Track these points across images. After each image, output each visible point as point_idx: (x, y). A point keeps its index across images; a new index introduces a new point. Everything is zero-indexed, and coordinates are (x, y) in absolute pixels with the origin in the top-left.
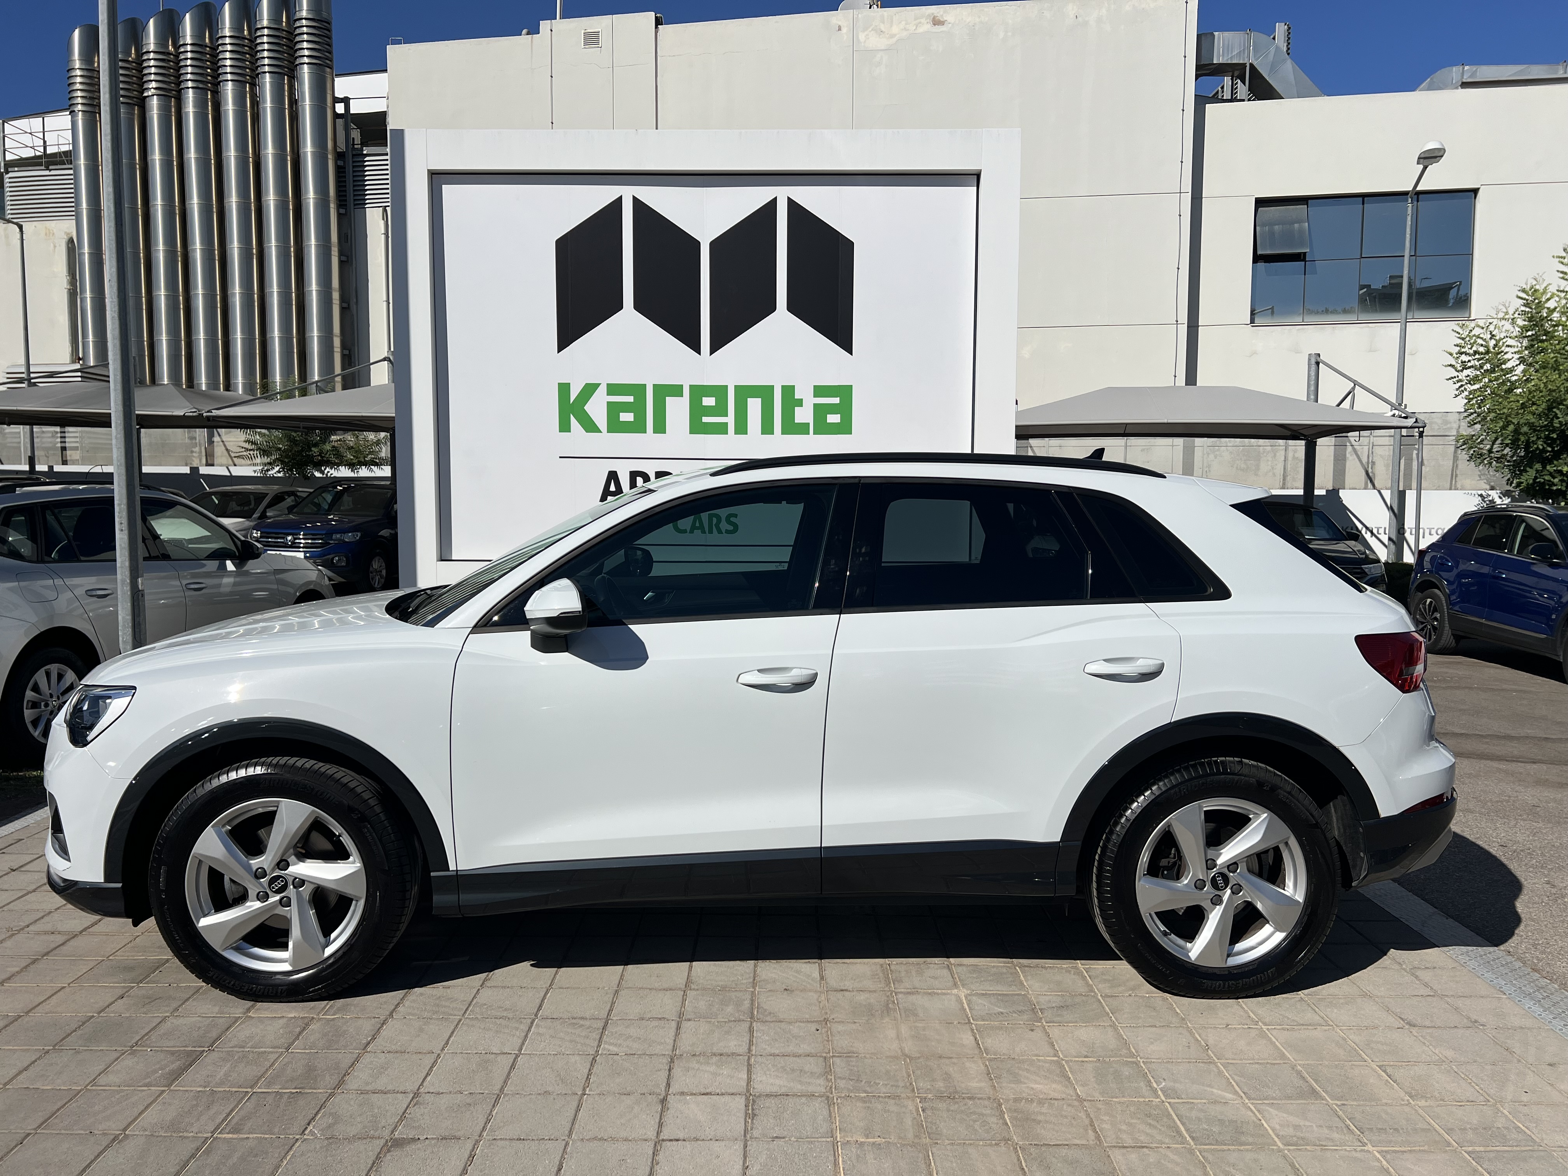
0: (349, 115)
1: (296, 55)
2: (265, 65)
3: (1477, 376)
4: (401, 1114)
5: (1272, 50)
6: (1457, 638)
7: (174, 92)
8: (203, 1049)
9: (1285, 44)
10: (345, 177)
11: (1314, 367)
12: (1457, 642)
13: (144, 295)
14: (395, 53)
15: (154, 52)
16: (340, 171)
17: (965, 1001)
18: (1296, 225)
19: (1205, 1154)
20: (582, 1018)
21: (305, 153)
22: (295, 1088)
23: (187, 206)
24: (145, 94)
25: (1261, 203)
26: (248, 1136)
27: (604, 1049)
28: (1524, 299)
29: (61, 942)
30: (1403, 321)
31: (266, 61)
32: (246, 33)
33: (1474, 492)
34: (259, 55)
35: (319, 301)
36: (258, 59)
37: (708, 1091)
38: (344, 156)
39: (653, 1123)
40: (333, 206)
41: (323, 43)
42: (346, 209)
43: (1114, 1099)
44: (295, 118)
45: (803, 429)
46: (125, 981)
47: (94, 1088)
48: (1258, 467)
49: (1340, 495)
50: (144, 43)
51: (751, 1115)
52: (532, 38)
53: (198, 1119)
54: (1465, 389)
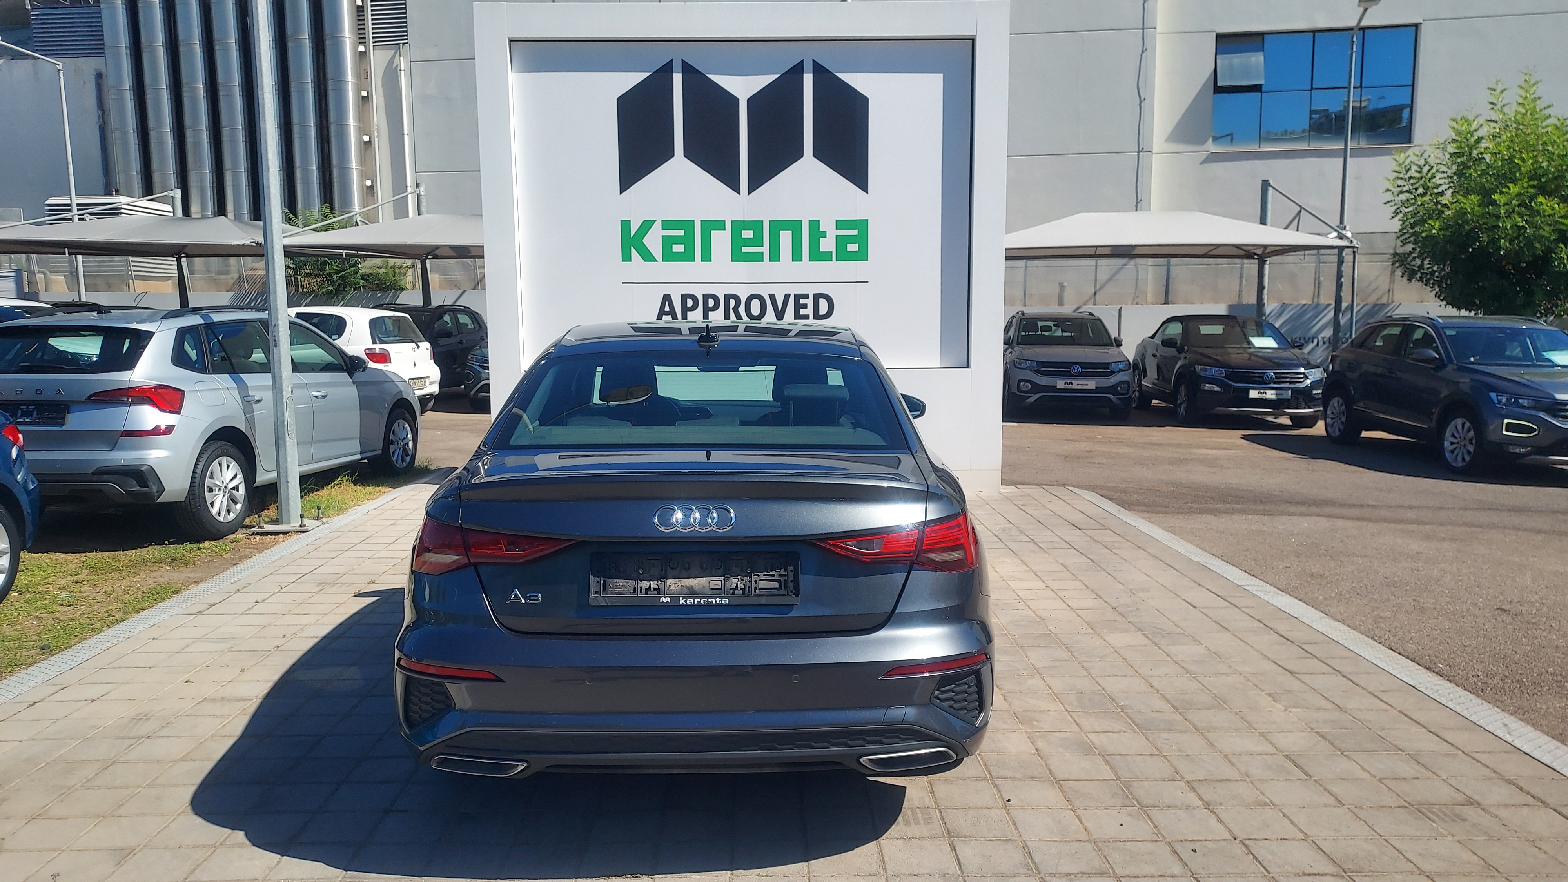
3: (1411, 199)
11: (1263, 191)
16: (359, 11)
18: (1253, 59)
25: (1221, 38)
28: (1455, 128)
30: (1347, 149)
42: (366, 47)
45: (826, 257)
48: (1216, 284)
54: (1401, 212)
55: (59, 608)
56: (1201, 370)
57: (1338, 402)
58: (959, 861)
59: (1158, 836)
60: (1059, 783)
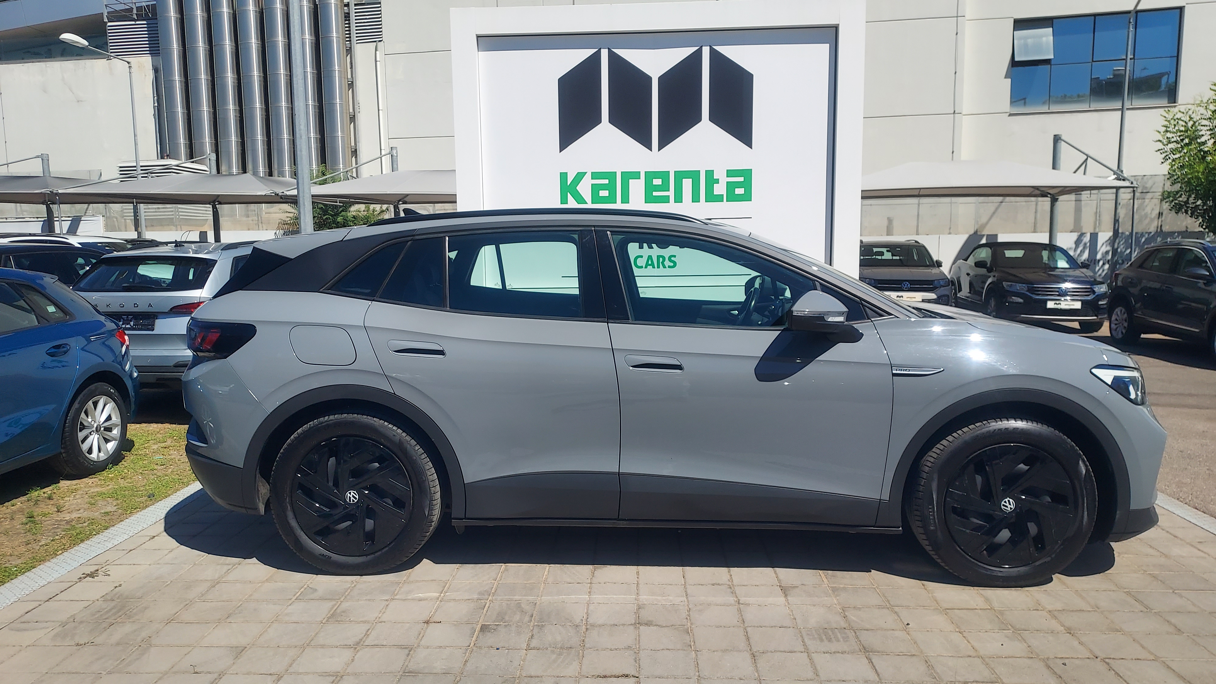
3: (1178, 148)
10: (349, 20)
11: (1057, 144)
16: (346, 16)
18: (1044, 39)
25: (1018, 22)
30: (1122, 109)
45: (719, 198)
48: (1016, 218)
54: (1169, 158)
55: (156, 467)
56: (1008, 286)
57: (1121, 311)
58: (876, 670)
59: (1032, 654)
60: (946, 611)
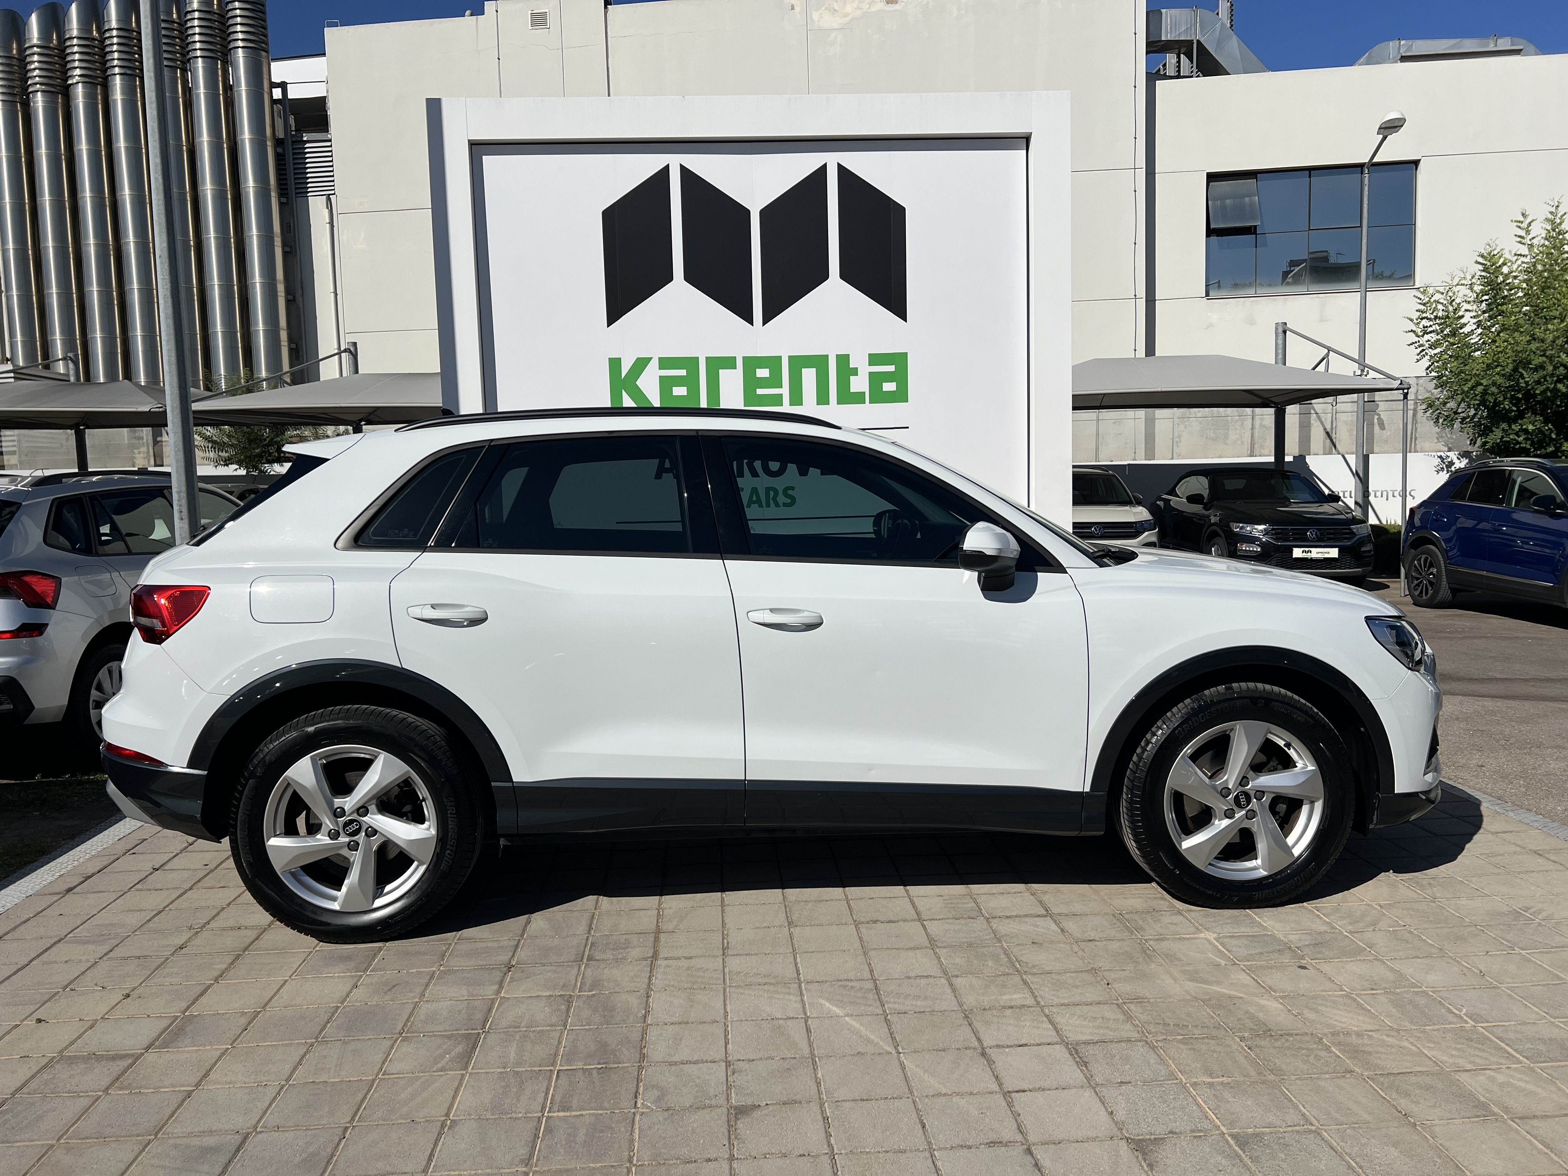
0: (287, 101)
1: (230, 39)
2: (196, 50)
3: (1438, 340)
4: (725, 1082)
5: (1218, 26)
6: (1454, 591)
7: (100, 79)
8: (477, 1031)
9: (1229, 21)
10: (285, 164)
11: (1281, 336)
12: (1454, 595)
13: (74, 291)
14: (333, 36)
15: (78, 38)
16: (280, 159)
17: (1218, 945)
18: (1247, 199)
19: (1549, 1072)
20: (847, 980)
21: (243, 141)
22: (599, 1064)
23: (118, 198)
24: (70, 82)
25: (1212, 177)
26: (581, 1113)
27: (890, 1009)
28: (1483, 264)
29: (254, 937)
30: (1363, 289)
31: (198, 45)
32: (175, 16)
33: (1433, 454)
34: (190, 39)
35: (264, 293)
36: (189, 43)
37: (1023, 1042)
38: (284, 142)
39: (988, 1076)
40: (273, 194)
41: (257, 26)
42: (287, 198)
43: (1427, 1028)
44: (230, 104)
45: (858, 398)
46: (349, 970)
47: (386, 1076)
48: (1226, 437)
49: (1307, 461)
50: (66, 28)
51: (1083, 1064)
52: (477, 19)
53: (518, 1100)
54: (1427, 354)
56: (1237, 527)
